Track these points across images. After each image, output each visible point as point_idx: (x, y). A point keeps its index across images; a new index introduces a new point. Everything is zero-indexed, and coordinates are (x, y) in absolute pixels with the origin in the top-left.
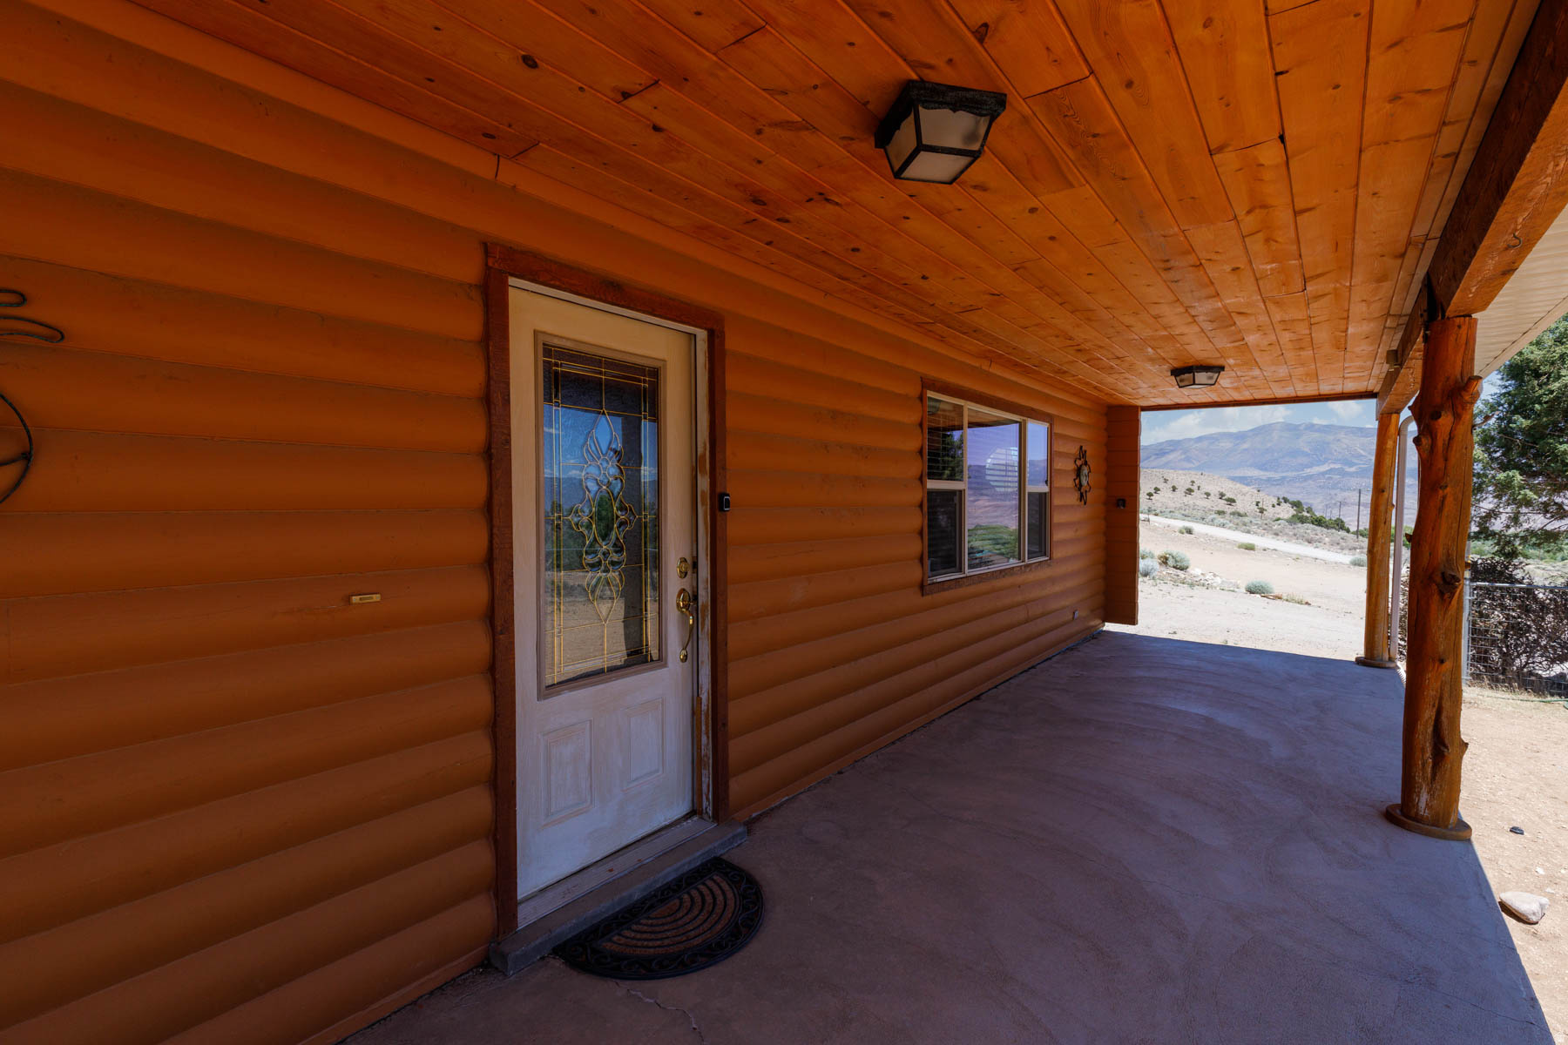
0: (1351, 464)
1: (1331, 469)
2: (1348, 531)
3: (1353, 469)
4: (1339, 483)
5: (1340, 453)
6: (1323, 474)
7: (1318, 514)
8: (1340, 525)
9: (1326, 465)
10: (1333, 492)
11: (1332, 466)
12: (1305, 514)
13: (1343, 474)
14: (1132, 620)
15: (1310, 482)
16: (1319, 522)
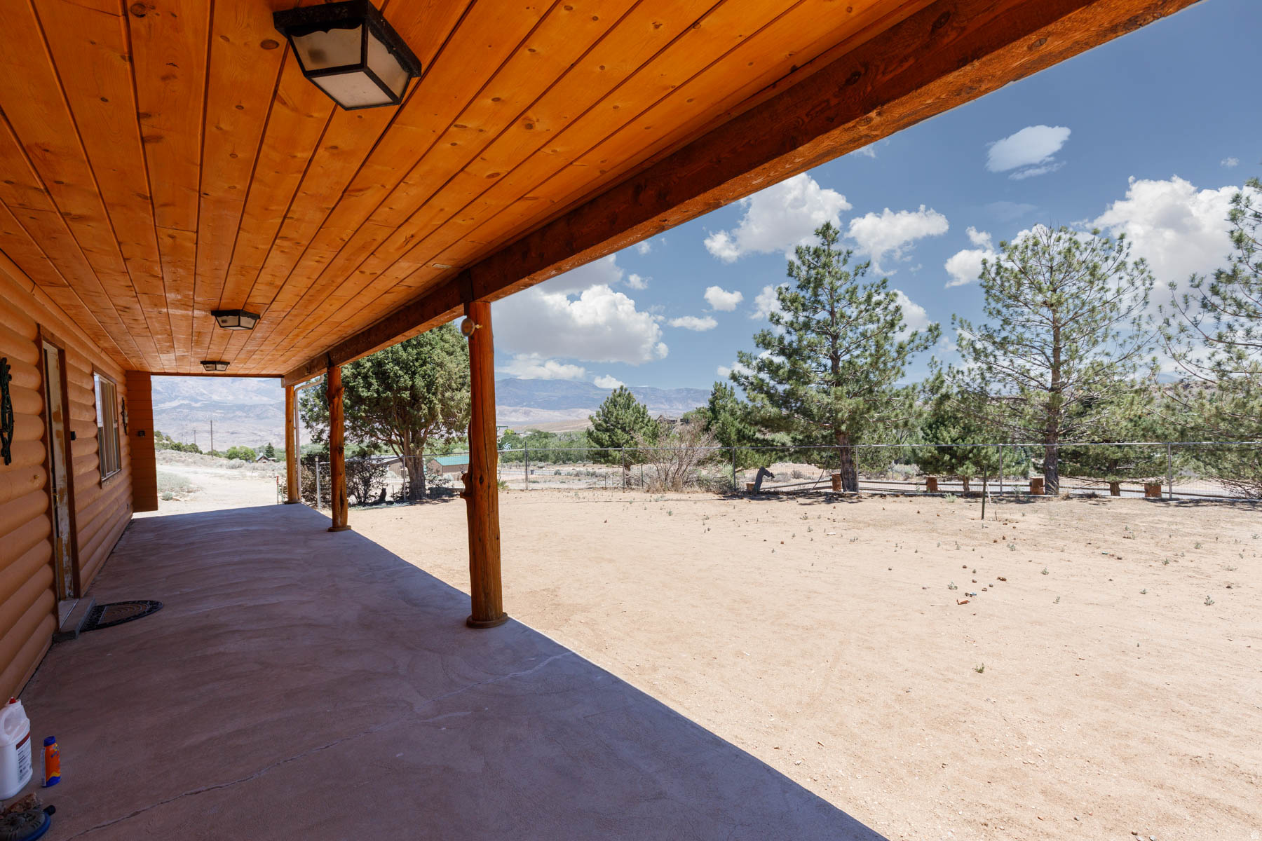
0: (197, 401)
1: (181, 405)
2: (201, 453)
3: (198, 405)
4: (188, 416)
5: (187, 392)
6: (175, 408)
7: (176, 442)
8: (194, 449)
9: (177, 401)
10: (184, 423)
11: (182, 402)
12: (165, 442)
13: (192, 408)
14: (155, 508)
15: (164, 415)
16: (178, 448)
